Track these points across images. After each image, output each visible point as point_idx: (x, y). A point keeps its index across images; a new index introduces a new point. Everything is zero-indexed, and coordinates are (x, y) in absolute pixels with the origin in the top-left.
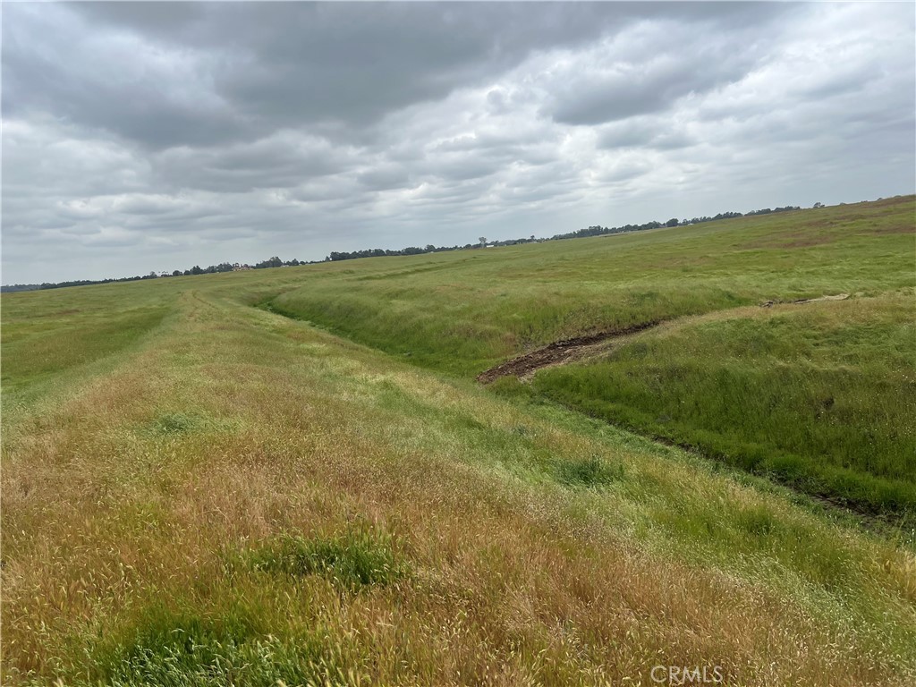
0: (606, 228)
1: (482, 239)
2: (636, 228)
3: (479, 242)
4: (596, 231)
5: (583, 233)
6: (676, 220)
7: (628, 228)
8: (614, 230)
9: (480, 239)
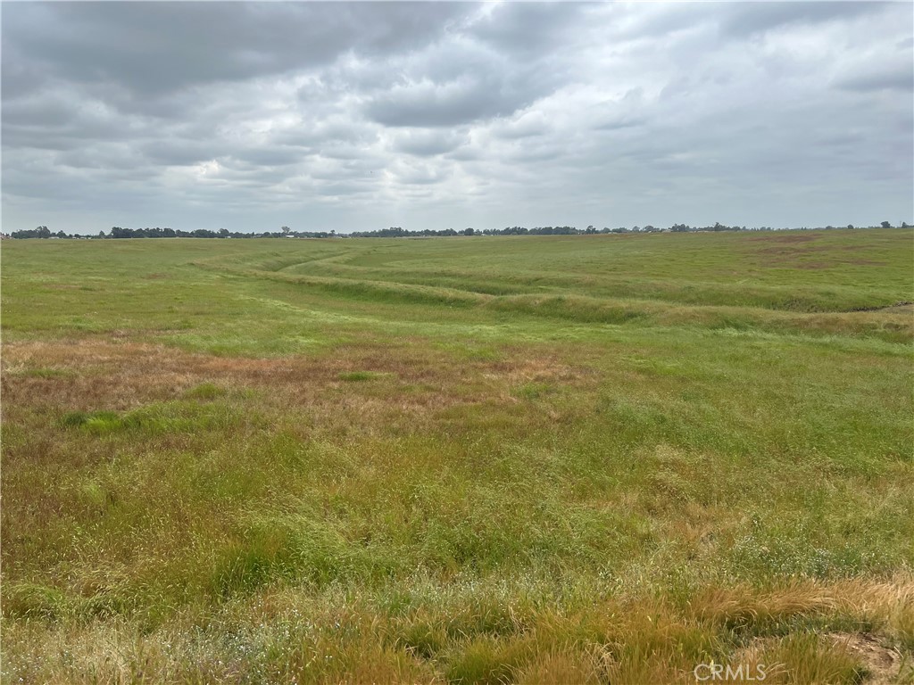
0: (407, 231)
1: (286, 229)
2: (433, 233)
3: (282, 231)
4: (397, 233)
5: (384, 233)
6: (472, 230)
7: (427, 232)
8: (414, 233)
9: (283, 228)
